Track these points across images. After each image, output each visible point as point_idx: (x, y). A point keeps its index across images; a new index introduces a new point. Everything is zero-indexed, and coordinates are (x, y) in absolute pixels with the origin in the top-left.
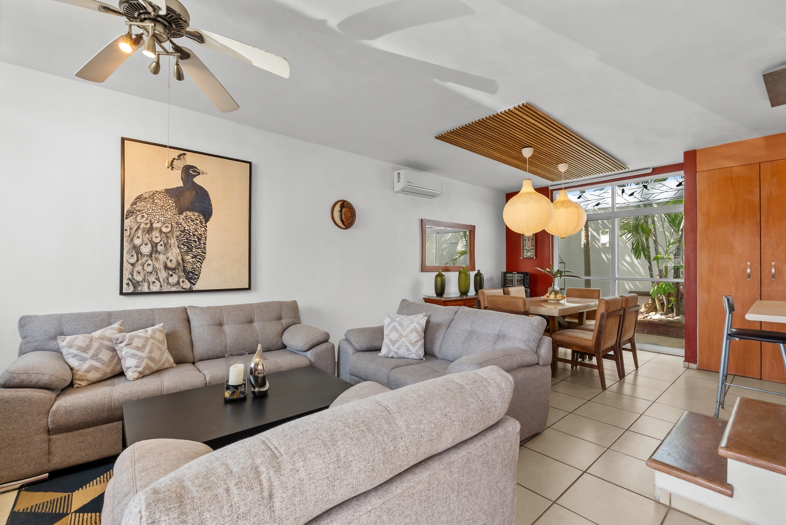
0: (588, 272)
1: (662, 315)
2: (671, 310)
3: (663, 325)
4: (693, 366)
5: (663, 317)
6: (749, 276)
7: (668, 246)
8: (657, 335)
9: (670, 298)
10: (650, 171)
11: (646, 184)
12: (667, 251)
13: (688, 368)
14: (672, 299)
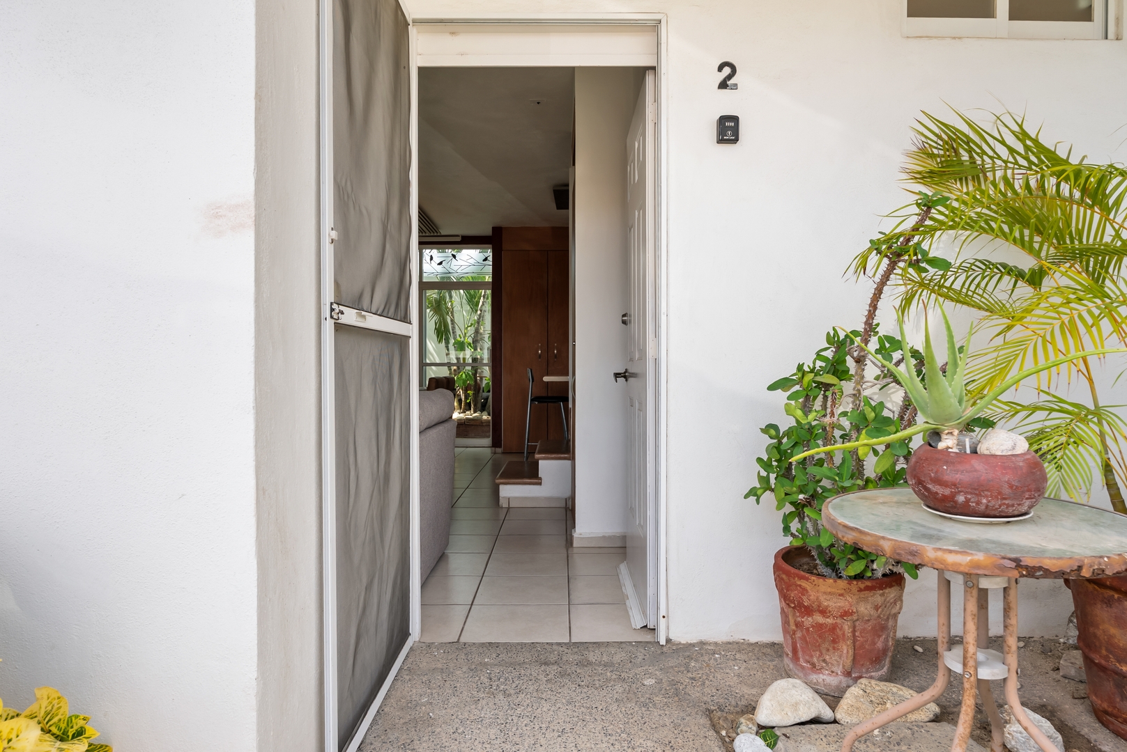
1: (459, 413)
2: (468, 407)
3: (462, 425)
4: (499, 450)
5: (462, 415)
6: (540, 356)
7: (467, 328)
10: (459, 239)
12: (465, 334)
13: (495, 453)
14: (469, 393)
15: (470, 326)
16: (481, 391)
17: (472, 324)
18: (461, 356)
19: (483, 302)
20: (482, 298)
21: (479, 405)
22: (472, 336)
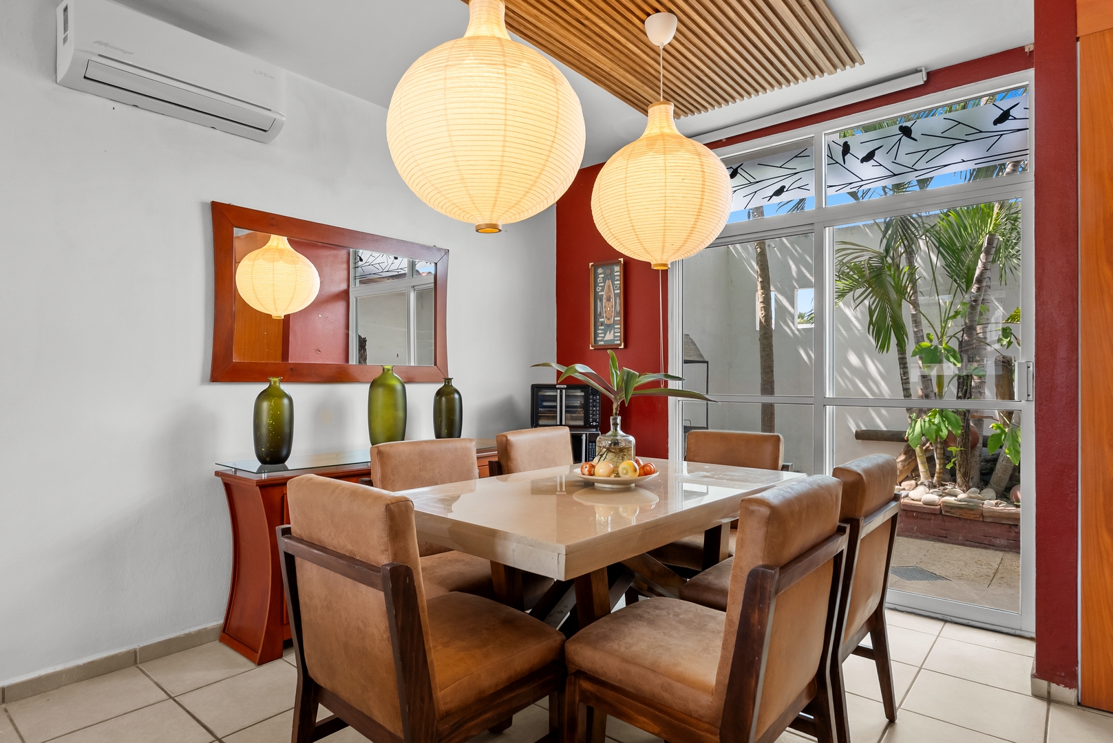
0: (768, 386)
2: (949, 477)
3: (935, 514)
4: (1064, 692)
5: (932, 497)
7: (946, 321)
8: (921, 538)
9: (949, 449)
10: (919, 79)
11: (908, 124)
12: (942, 332)
14: (953, 449)
15: (954, 317)
16: (980, 445)
17: (957, 313)
18: (934, 373)
19: (985, 265)
20: (982, 256)
21: (975, 474)
22: (959, 335)
